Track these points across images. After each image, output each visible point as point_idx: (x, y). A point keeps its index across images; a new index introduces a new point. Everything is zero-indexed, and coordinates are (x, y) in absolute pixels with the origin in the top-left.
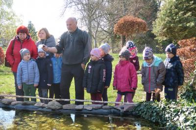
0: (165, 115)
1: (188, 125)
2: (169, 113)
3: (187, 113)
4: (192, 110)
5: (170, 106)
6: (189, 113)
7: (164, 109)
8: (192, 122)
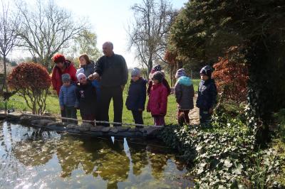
0: (185, 141)
1: (205, 158)
2: (188, 139)
3: (206, 141)
4: (213, 137)
5: (191, 132)
6: (209, 142)
7: (185, 135)
8: (209, 154)
